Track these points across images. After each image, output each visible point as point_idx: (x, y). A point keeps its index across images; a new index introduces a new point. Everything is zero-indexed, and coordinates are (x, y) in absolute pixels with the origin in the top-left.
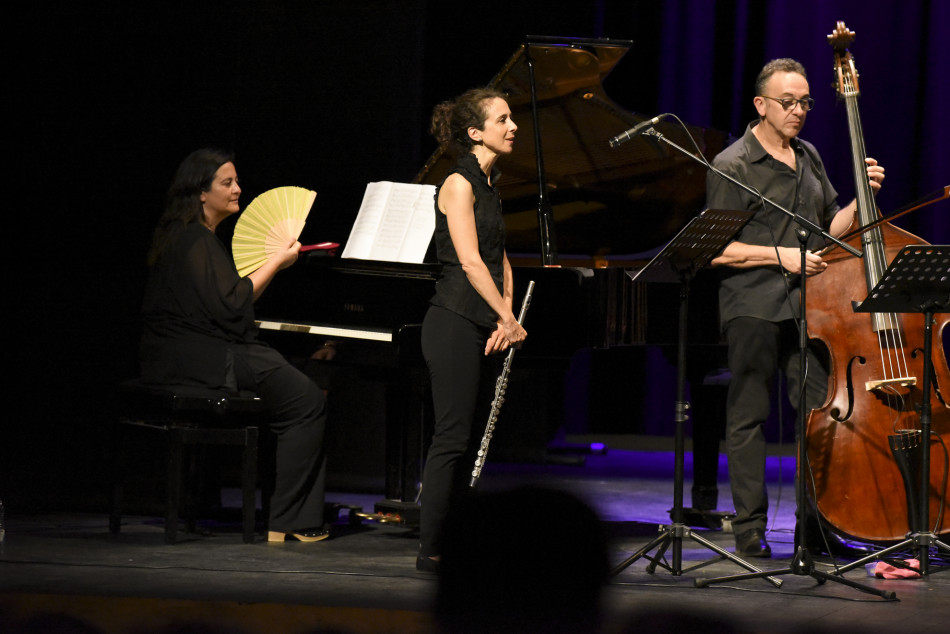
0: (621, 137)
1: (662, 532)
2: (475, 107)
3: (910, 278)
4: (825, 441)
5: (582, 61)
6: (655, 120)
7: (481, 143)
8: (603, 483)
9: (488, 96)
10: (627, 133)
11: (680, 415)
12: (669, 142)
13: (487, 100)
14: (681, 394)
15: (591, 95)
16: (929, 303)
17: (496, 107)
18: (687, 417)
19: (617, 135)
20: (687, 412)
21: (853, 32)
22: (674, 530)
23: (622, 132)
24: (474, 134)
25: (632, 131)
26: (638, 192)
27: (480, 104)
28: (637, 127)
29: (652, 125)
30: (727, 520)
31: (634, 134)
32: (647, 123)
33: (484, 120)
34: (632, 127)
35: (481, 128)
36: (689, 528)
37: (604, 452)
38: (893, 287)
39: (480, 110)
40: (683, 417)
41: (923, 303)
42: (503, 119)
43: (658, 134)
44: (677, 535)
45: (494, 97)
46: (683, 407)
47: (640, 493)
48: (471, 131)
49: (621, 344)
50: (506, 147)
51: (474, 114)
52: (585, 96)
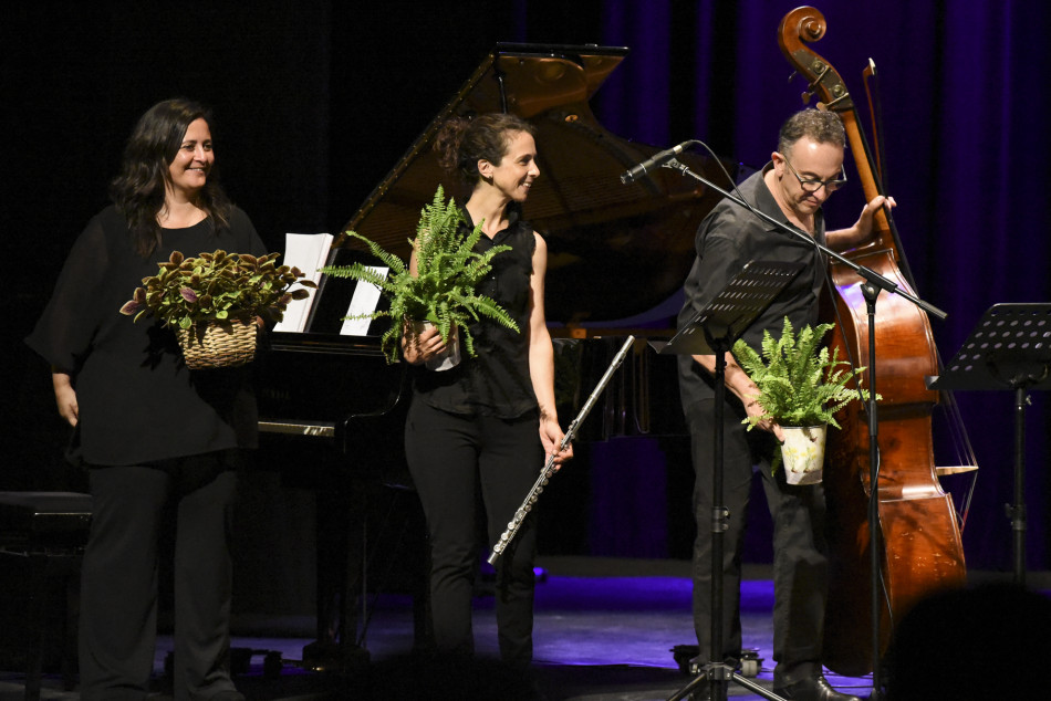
0: (635, 170)
1: (697, 675)
2: (495, 137)
3: (998, 346)
5: (551, 73)
6: (678, 148)
7: (490, 181)
8: (559, 618)
9: (515, 127)
10: (643, 166)
12: (696, 176)
13: (511, 132)
15: (575, 117)
16: (1021, 376)
17: (520, 143)
19: (631, 167)
22: (713, 670)
23: (637, 164)
24: (486, 169)
25: (649, 163)
26: (622, 240)
27: (502, 134)
28: (655, 158)
29: (674, 155)
30: (747, 659)
31: (651, 166)
32: (667, 153)
33: (503, 155)
34: (649, 158)
35: (496, 163)
36: (731, 669)
37: (544, 577)
38: (977, 357)
39: (500, 143)
40: (721, 527)
41: (1013, 378)
42: (525, 160)
43: (682, 167)
44: (716, 678)
45: (521, 129)
46: (721, 513)
47: (615, 629)
48: (481, 164)
49: (621, 435)
50: (519, 194)
51: (491, 146)
52: (568, 118)
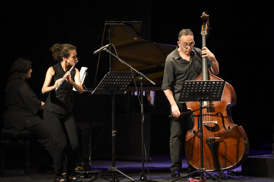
0: (97, 51)
4: (192, 142)
6: (107, 46)
11: (113, 134)
14: (113, 128)
16: (200, 98)
18: (115, 135)
20: (115, 133)
21: (208, 15)
32: (104, 47)
40: (114, 135)
44: (112, 171)
48: (63, 58)
